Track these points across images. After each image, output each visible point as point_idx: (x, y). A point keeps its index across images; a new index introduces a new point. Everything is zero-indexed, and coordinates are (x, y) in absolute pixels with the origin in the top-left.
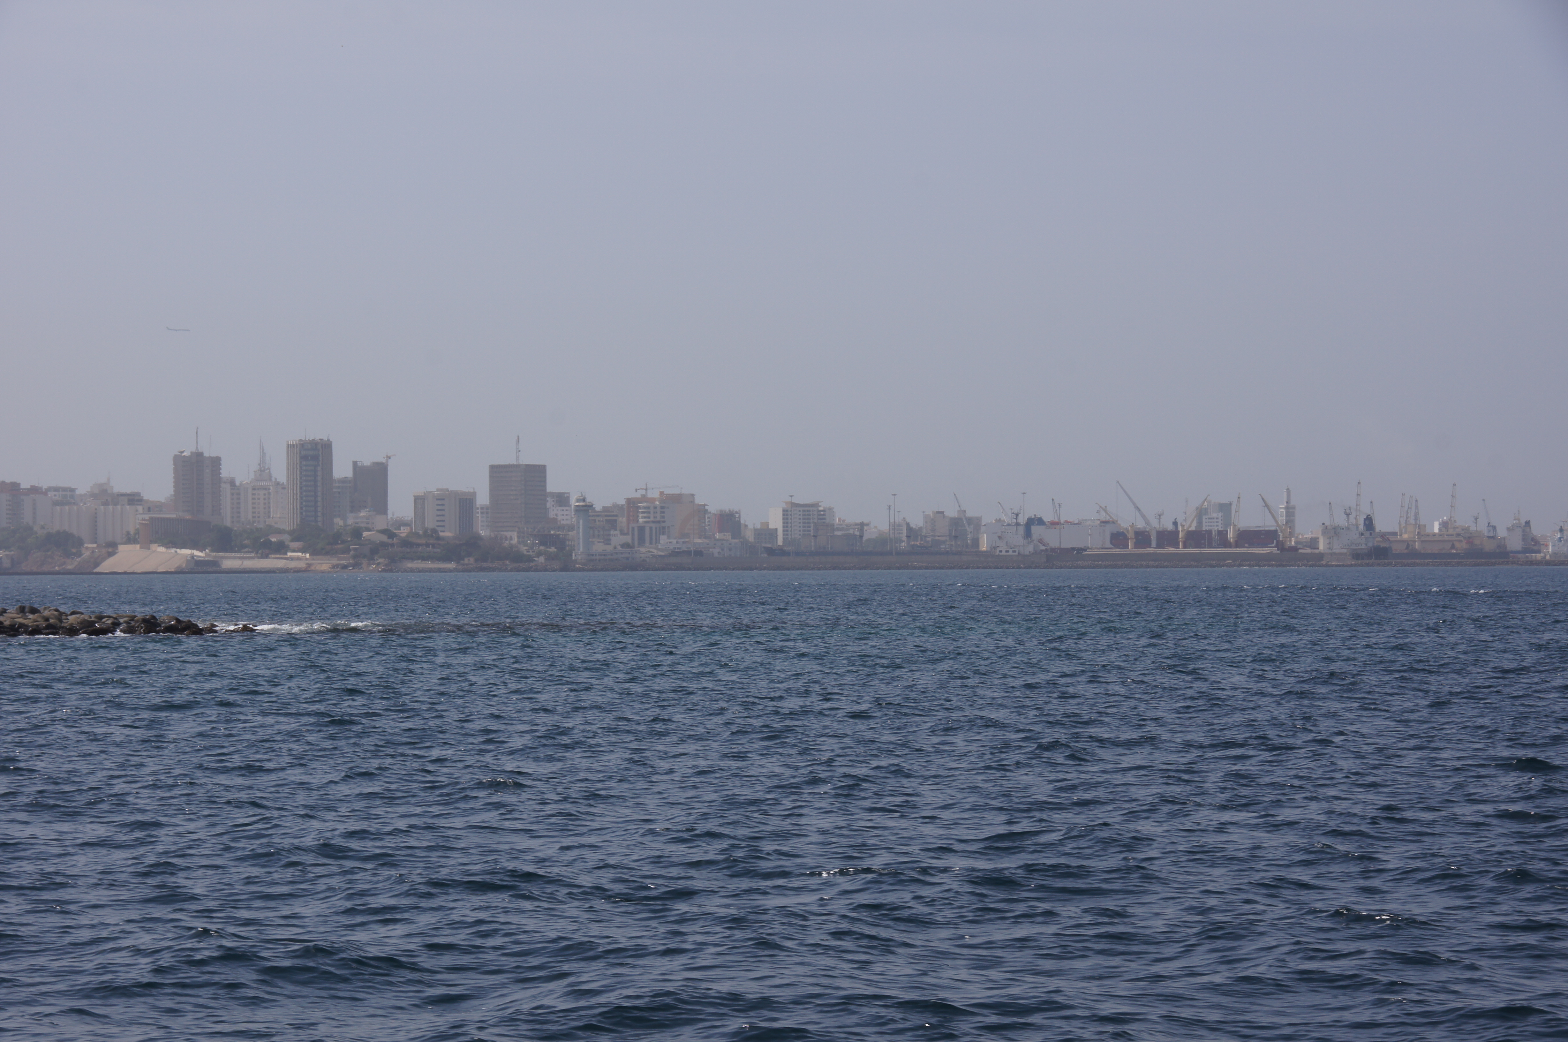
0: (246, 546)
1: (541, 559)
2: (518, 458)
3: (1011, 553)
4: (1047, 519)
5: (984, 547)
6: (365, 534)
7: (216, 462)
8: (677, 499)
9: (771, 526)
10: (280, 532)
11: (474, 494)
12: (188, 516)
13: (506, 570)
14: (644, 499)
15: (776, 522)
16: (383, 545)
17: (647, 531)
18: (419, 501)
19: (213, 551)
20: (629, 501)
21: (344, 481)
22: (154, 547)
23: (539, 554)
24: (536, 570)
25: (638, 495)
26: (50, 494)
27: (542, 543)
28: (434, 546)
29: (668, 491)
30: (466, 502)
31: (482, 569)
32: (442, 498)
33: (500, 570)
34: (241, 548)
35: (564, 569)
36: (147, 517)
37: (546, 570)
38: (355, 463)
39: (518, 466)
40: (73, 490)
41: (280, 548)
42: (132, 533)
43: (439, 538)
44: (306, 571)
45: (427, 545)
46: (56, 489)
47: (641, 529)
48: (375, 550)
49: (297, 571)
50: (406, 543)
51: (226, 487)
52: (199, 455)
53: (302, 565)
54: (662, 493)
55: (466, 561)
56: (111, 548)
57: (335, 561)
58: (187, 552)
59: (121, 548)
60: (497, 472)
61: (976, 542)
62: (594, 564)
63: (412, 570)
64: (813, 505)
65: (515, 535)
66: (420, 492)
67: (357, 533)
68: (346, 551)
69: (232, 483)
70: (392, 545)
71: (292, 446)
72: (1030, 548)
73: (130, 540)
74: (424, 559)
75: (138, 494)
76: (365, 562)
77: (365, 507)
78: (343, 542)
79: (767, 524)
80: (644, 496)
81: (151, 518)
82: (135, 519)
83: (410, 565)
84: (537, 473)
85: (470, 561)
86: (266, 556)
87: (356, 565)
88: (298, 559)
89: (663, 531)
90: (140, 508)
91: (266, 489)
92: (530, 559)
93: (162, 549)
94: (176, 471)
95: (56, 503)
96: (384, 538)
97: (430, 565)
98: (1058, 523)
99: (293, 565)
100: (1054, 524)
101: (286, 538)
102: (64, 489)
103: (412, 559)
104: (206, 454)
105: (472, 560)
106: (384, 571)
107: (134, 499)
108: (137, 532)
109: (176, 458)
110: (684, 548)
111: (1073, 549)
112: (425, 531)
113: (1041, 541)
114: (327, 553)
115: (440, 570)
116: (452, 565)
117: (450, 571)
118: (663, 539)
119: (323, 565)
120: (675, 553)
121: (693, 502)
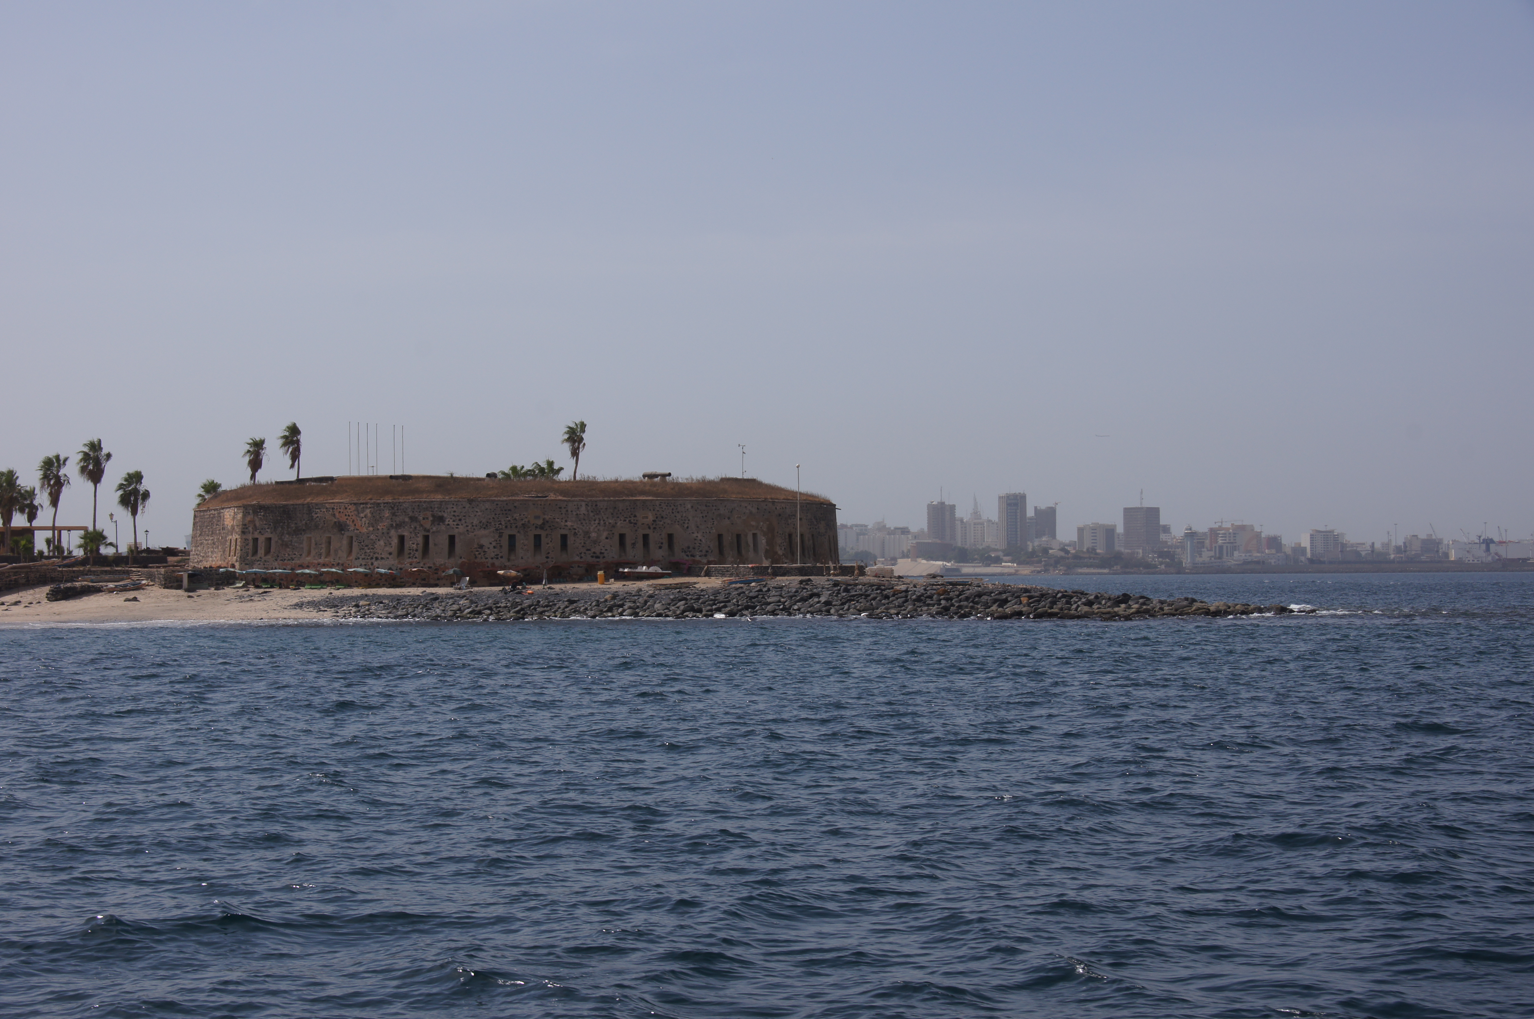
0: (976, 559)
1: (1163, 567)
2: (1141, 503)
3: (1476, 561)
4: (1496, 539)
5: (1453, 557)
6: (1051, 551)
7: (953, 508)
8: (1243, 528)
9: (1302, 545)
10: (995, 550)
11: (1115, 526)
12: (939, 541)
13: (1140, 574)
14: (1220, 528)
15: (1306, 543)
16: (1062, 558)
17: (1225, 548)
18: (1081, 530)
19: (955, 562)
20: (1211, 530)
21: (1031, 519)
22: (919, 560)
23: (1161, 563)
24: (1161, 574)
25: (1216, 526)
26: (854, 528)
27: (1159, 557)
28: (1094, 559)
29: (1236, 524)
30: (1110, 531)
31: (1125, 573)
32: (1095, 529)
33: (1137, 574)
34: (973, 560)
35: (1178, 573)
36: (914, 542)
37: (1167, 574)
38: (1036, 508)
39: (1142, 508)
40: (866, 526)
41: (997, 561)
42: (905, 551)
43: (1096, 554)
44: (1015, 574)
45: (1090, 558)
46: (857, 526)
47: (1221, 547)
48: (1058, 561)
49: (1010, 574)
50: (1076, 557)
51: (958, 523)
52: (943, 503)
53: (1012, 571)
54: (1232, 524)
55: (1115, 568)
56: (894, 560)
57: (1033, 569)
58: (940, 563)
59: (899, 561)
60: (1129, 513)
61: (1446, 555)
62: (1197, 569)
63: (1081, 574)
64: (1330, 532)
65: (1141, 551)
66: (1081, 525)
67: (1045, 551)
68: (1040, 562)
69: (962, 521)
70: (1068, 558)
71: (1000, 498)
72: (1490, 559)
73: (905, 556)
74: (1088, 567)
75: (907, 528)
76: (1051, 569)
77: (1044, 535)
78: (1037, 556)
79: (1300, 544)
80: (1220, 527)
81: (917, 543)
82: (907, 543)
83: (1080, 570)
84: (1154, 513)
85: (1117, 568)
86: (989, 566)
87: (1046, 571)
88: (1009, 567)
89: (1235, 548)
90: (910, 536)
91: (982, 524)
92: (1155, 567)
93: (924, 561)
94: (929, 514)
95: (858, 535)
96: (1062, 554)
97: (1092, 570)
98: (1504, 542)
99: (1006, 570)
100: (1501, 543)
101: (1000, 554)
102: (862, 526)
103: (1081, 567)
104: (947, 503)
105: (1119, 567)
106: (1063, 574)
107: (905, 531)
108: (909, 551)
109: (929, 506)
110: (1250, 559)
111: (1519, 559)
112: (1088, 549)
113: (1496, 554)
114: (1027, 563)
115: (1099, 574)
116: (1106, 571)
117: (1105, 574)
118: (1236, 554)
119: (1026, 570)
120: (1246, 563)
121: (1253, 530)
